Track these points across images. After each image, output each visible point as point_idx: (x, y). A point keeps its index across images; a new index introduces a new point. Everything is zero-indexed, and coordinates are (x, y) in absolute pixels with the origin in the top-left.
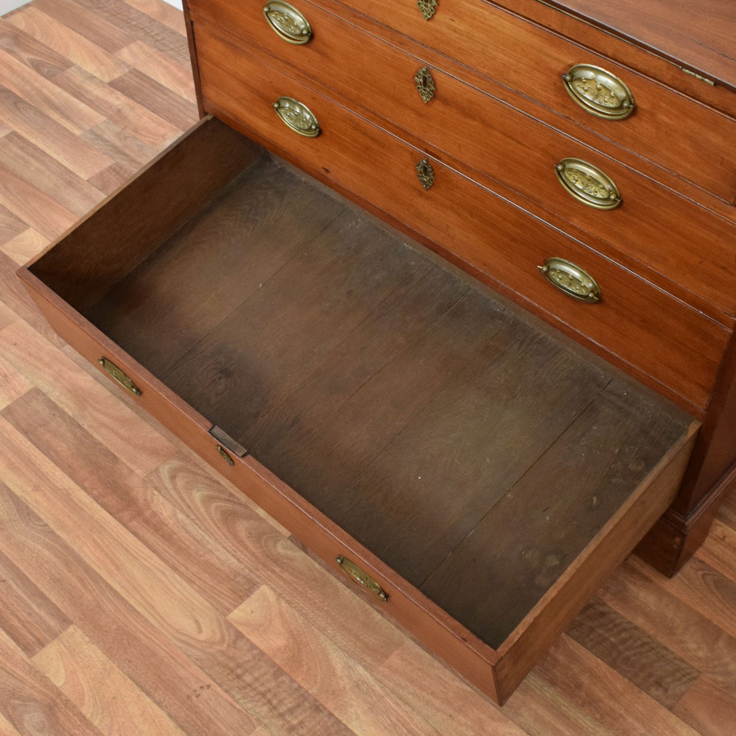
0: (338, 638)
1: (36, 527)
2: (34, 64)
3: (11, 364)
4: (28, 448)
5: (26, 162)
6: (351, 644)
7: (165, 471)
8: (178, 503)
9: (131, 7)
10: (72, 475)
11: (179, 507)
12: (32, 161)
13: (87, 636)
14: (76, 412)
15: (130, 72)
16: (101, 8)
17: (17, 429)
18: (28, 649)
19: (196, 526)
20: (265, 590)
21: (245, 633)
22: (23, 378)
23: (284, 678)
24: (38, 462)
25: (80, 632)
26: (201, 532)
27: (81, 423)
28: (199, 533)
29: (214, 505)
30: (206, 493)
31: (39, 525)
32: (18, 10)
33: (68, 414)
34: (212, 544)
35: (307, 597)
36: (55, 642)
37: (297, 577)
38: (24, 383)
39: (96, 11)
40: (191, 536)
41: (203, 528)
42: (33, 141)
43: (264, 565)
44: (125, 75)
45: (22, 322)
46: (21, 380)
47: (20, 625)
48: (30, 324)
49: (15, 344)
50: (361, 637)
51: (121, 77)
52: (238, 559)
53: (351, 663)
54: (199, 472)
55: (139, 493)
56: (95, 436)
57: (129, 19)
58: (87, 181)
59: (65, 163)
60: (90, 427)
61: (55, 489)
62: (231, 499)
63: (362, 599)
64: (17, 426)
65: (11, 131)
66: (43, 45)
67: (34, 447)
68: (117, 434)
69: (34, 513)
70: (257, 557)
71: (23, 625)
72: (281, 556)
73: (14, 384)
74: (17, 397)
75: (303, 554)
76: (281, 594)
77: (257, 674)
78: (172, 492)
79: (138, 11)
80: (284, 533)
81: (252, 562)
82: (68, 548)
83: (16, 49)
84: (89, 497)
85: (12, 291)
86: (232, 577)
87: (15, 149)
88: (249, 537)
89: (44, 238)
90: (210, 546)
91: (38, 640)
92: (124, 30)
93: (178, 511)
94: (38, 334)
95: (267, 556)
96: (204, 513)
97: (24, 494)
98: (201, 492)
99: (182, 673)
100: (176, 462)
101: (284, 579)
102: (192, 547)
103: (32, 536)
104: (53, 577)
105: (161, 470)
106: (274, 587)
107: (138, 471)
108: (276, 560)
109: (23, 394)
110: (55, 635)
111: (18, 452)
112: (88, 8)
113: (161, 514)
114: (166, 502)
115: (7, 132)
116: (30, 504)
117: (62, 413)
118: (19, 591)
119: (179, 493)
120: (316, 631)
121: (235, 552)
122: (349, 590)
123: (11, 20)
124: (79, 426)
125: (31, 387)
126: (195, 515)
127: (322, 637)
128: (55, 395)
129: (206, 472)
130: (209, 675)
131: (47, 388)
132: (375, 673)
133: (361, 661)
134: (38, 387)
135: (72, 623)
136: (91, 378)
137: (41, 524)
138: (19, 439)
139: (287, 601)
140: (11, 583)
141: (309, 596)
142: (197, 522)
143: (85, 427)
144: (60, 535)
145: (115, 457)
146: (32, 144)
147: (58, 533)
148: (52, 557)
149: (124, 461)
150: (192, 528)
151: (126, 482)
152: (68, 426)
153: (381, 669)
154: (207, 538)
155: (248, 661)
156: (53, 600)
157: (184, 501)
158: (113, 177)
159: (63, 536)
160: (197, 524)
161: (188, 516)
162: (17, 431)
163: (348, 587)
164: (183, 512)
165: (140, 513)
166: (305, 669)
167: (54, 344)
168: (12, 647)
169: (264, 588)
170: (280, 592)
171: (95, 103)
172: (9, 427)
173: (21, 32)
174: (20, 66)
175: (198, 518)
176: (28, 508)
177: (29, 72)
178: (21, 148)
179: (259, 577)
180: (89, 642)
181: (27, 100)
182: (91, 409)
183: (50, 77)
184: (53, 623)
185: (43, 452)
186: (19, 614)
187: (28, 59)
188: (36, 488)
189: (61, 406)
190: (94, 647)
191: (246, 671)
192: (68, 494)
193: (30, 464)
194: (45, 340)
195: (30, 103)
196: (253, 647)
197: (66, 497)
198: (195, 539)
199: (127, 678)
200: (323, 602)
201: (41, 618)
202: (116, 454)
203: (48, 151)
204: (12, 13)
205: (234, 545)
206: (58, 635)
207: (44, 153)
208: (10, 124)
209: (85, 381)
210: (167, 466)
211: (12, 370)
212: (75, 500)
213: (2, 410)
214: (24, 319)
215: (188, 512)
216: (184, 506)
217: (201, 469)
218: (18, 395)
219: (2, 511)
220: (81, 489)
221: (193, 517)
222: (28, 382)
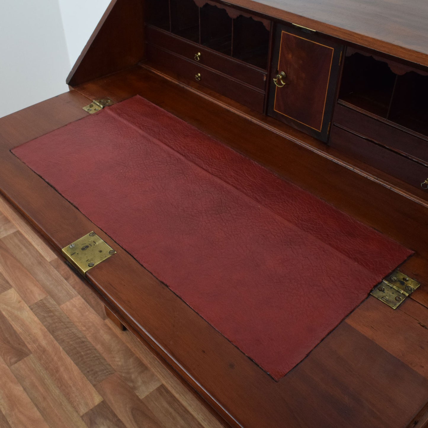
5: (20, 248)
12: (24, 248)
14: (8, 412)
27: (8, 420)
33: (2, 413)
42: (27, 237)
59: (41, 251)
60: (13, 423)
65: (17, 230)
87: (17, 241)
89: (18, 295)
115: (15, 231)
136: (22, 389)
143: (10, 423)
146: (26, 239)
167: (6, 363)
178: (20, 241)
182: (16, 410)
208: (17, 226)
209: (18, 390)
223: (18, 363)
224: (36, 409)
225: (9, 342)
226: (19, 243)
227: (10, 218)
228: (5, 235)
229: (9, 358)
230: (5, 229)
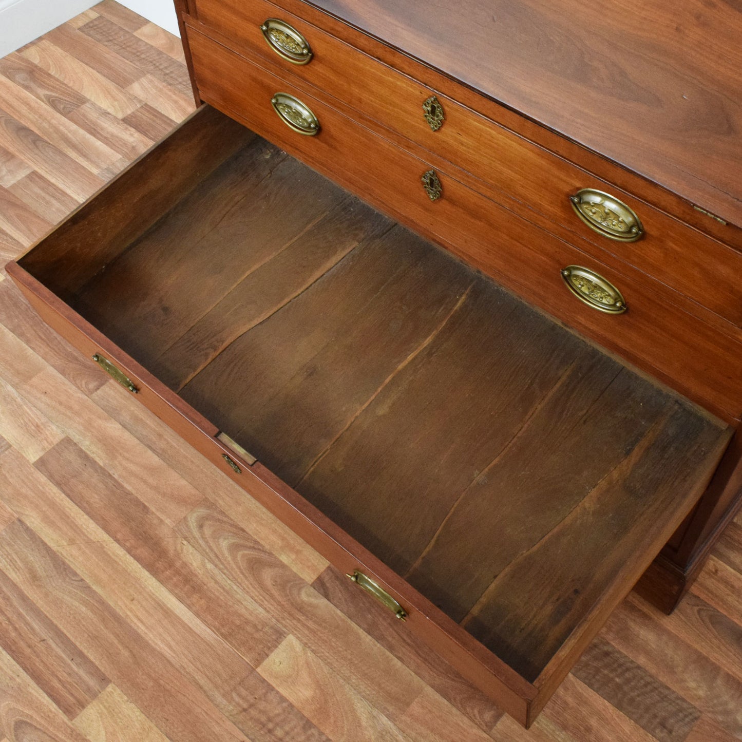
0: (361, 686)
1: (72, 582)
2: (50, 100)
3: (42, 413)
4: (62, 500)
5: (47, 203)
6: (374, 692)
7: (192, 520)
8: (207, 553)
9: (140, 40)
10: (105, 528)
11: (207, 557)
12: (54, 202)
13: (125, 694)
14: (107, 461)
15: (142, 107)
16: (111, 40)
17: (51, 481)
18: (69, 711)
19: (224, 576)
20: (291, 640)
21: (274, 685)
22: (54, 427)
23: (313, 730)
24: (72, 514)
25: (119, 691)
26: (229, 582)
27: (111, 472)
28: (228, 583)
29: (240, 553)
30: (232, 541)
31: (75, 580)
32: (32, 43)
33: (99, 464)
34: (239, 594)
35: (331, 646)
36: (94, 703)
37: (320, 625)
38: (55, 433)
39: (106, 43)
40: (220, 587)
41: (231, 578)
42: (53, 180)
43: (291, 615)
44: (137, 110)
45: (51, 370)
46: (52, 430)
47: (60, 686)
48: (59, 371)
49: (46, 393)
50: (383, 686)
51: (133, 113)
52: (265, 609)
53: (375, 712)
54: (225, 519)
55: (169, 543)
56: (126, 485)
57: (138, 52)
60: (120, 476)
61: (89, 542)
62: (256, 546)
63: (383, 645)
64: (51, 477)
65: (32, 171)
66: (57, 80)
67: (68, 499)
68: (145, 482)
69: (70, 567)
70: (282, 606)
71: (63, 686)
72: (305, 604)
73: (46, 434)
74: (50, 447)
75: (325, 601)
76: (306, 644)
77: (287, 728)
78: (200, 541)
79: (147, 44)
80: (307, 580)
81: (278, 611)
82: (104, 603)
83: (32, 85)
84: (122, 549)
85: (40, 337)
86: (260, 627)
87: (37, 190)
88: (274, 585)
90: (238, 597)
91: (78, 701)
92: (134, 63)
93: (206, 561)
94: (67, 382)
95: (292, 604)
96: (231, 562)
97: (60, 549)
98: (227, 541)
99: (217, 729)
100: (204, 510)
101: (308, 628)
102: (222, 598)
103: (69, 592)
104: (90, 634)
105: (189, 519)
106: (300, 636)
107: (168, 521)
108: (300, 608)
109: (55, 444)
110: (95, 696)
111: (53, 505)
112: (99, 41)
113: (192, 565)
114: (195, 552)
115: (28, 172)
116: (66, 558)
117: (93, 463)
118: (59, 651)
119: (207, 542)
120: (341, 681)
121: (262, 601)
122: (369, 637)
123: (26, 54)
124: (110, 476)
125: (63, 436)
126: (222, 564)
127: (347, 686)
128: (87, 444)
129: (231, 520)
130: (242, 731)
131: (77, 437)
132: (398, 723)
133: (384, 711)
134: (69, 436)
135: (111, 681)
136: (120, 426)
137: (77, 579)
138: (54, 491)
139: (313, 651)
140: (51, 642)
141: (333, 644)
142: (225, 571)
143: (116, 476)
144: (97, 591)
145: (145, 506)
146: (53, 184)
147: (94, 587)
148: (90, 614)
149: (154, 510)
150: (220, 577)
151: (157, 532)
152: (98, 476)
153: (404, 718)
154: (235, 587)
155: (278, 715)
156: (92, 658)
157: (212, 550)
159: (99, 590)
160: (225, 574)
161: (216, 566)
162: (51, 483)
163: (369, 634)
164: (212, 562)
165: (171, 565)
166: (332, 720)
167: (82, 392)
168: (53, 710)
169: (291, 637)
170: (305, 641)
171: (111, 140)
172: (43, 479)
173: (36, 66)
174: (37, 103)
175: (226, 568)
176: (64, 563)
177: (45, 107)
178: (43, 189)
179: (285, 626)
180: (127, 701)
181: (45, 138)
182: (120, 458)
183: (65, 113)
184: (92, 683)
185: (76, 504)
186: (59, 674)
187: (44, 95)
188: (72, 542)
189: (92, 455)
190: (133, 705)
191: (277, 724)
192: (102, 547)
193: (65, 517)
194: (74, 387)
195: (49, 141)
196: (283, 699)
197: (100, 550)
198: (223, 589)
199: (165, 737)
200: (346, 650)
201: (80, 678)
202: (146, 504)
203: (68, 191)
204: (26, 47)
205: (261, 595)
206: (97, 695)
207: (64, 194)
208: (30, 163)
209: (113, 428)
210: (195, 515)
211: (44, 420)
212: (109, 552)
213: (35, 462)
214: (53, 366)
215: (216, 561)
216: (212, 555)
217: (226, 516)
218: (50, 445)
219: (39, 567)
220: (114, 541)
221: (222, 566)
222: (59, 431)
223: (102, 388)
224: (150, 452)
225: (76, 359)
226: (43, 194)
227: (12, 149)
228: (13, 182)
229: (83, 382)
230: (10, 171)
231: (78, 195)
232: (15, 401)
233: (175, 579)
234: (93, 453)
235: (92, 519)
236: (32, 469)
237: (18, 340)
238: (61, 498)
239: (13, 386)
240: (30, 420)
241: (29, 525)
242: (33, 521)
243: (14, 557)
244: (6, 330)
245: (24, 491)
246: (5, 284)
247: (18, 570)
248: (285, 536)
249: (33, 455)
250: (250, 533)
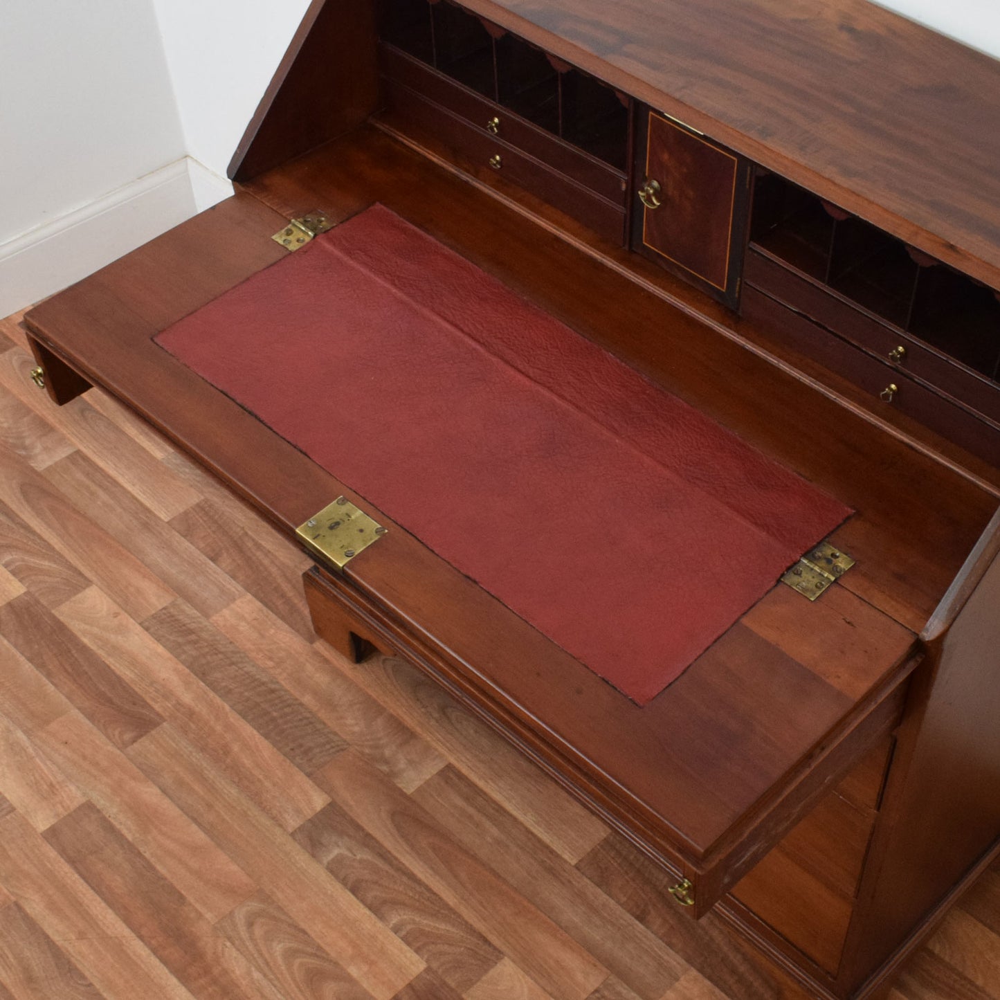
1: (78, 987)
3: (60, 769)
4: (74, 882)
5: (92, 494)
7: (240, 916)
8: (254, 958)
10: (128, 921)
11: (255, 964)
12: (101, 493)
14: (137, 835)
17: (62, 857)
19: (273, 989)
22: (73, 788)
24: (86, 901)
26: (279, 996)
27: (142, 850)
28: (278, 998)
29: (298, 961)
30: (289, 945)
31: (82, 985)
33: (127, 839)
38: (73, 795)
41: (282, 991)
42: (101, 464)
45: (75, 713)
46: (70, 791)
48: (86, 716)
54: (283, 917)
55: (207, 944)
56: (159, 867)
58: (168, 523)
59: (142, 498)
60: (153, 855)
61: (104, 938)
62: (319, 953)
64: (63, 852)
65: (75, 449)
67: (82, 881)
68: (184, 864)
69: (77, 969)
73: (62, 797)
74: (66, 814)
78: (248, 943)
84: (146, 949)
85: (66, 671)
87: (79, 476)
89: (110, 600)
93: (253, 969)
94: (95, 730)
96: (285, 972)
97: (66, 944)
98: (283, 944)
100: (256, 904)
105: (236, 914)
107: (209, 916)
109: (72, 810)
111: (62, 887)
113: (233, 971)
114: (240, 956)
115: (70, 451)
116: (73, 956)
117: (120, 837)
119: (256, 945)
124: (139, 854)
125: (83, 800)
126: (274, 974)
128: (112, 812)
129: (291, 918)
131: (102, 802)
134: (92, 800)
136: (159, 791)
137: (84, 983)
138: (64, 869)
142: (276, 982)
143: (147, 855)
145: (181, 895)
146: (101, 469)
147: (105, 994)
149: (192, 901)
150: (268, 989)
151: (193, 929)
152: (125, 853)
157: (261, 955)
158: (200, 519)
160: (275, 986)
161: (265, 975)
162: (62, 859)
164: (260, 970)
165: (207, 971)
167: (114, 744)
172: (52, 853)
175: (278, 979)
176: (69, 962)
178: (87, 475)
181: (98, 407)
182: (155, 832)
185: (93, 888)
188: (81, 936)
189: (118, 826)
192: (121, 944)
193: (77, 905)
194: (103, 738)
195: (101, 411)
197: (118, 949)
202: (183, 892)
203: (121, 480)
207: (115, 483)
208: (74, 440)
209: (150, 793)
210: (245, 909)
211: (60, 777)
212: (129, 951)
213: (44, 831)
214: (79, 709)
215: (266, 969)
216: (260, 961)
217: (285, 914)
218: (66, 811)
219: (37, 965)
220: (136, 938)
221: (272, 977)
222: (79, 794)
223: (140, 741)
224: (194, 827)
225: (110, 701)
226: (87, 482)
228: (49, 463)
229: (117, 733)
230: (46, 449)
231: (134, 485)
232: (25, 751)
233: (210, 990)
234: (121, 823)
235: (111, 908)
236: (39, 840)
237: (37, 672)
238: (74, 879)
239: (25, 732)
240: (42, 778)
241: (28, 912)
242: (35, 907)
243: (6, 951)
244: (22, 659)
245: (26, 867)
246: (26, 598)
247: (10, 968)
248: (358, 942)
249: (42, 822)
250: (313, 935)
